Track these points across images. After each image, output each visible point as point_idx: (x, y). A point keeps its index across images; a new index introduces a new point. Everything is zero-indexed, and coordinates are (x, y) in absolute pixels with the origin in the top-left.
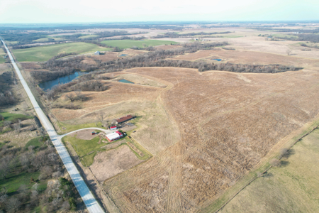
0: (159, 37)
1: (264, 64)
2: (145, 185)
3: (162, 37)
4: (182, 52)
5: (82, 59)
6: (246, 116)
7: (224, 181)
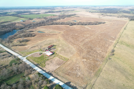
0: (46, 13)
1: (92, 22)
2: (72, 69)
3: (47, 13)
4: (59, 19)
5: (15, 24)
6: (95, 40)
7: (98, 63)
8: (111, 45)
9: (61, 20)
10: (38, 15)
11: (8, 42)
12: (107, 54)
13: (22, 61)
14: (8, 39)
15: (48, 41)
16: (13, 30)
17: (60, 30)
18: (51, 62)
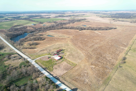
0: (56, 17)
1: (103, 27)
2: (80, 75)
3: (58, 17)
4: (69, 23)
5: (27, 27)
6: (105, 47)
7: (107, 70)
8: (122, 52)
9: (71, 25)
10: (48, 19)
11: (19, 45)
12: (117, 61)
13: (31, 64)
14: (19, 42)
15: (57, 45)
16: (24, 33)
17: (69, 35)
18: (59, 66)
